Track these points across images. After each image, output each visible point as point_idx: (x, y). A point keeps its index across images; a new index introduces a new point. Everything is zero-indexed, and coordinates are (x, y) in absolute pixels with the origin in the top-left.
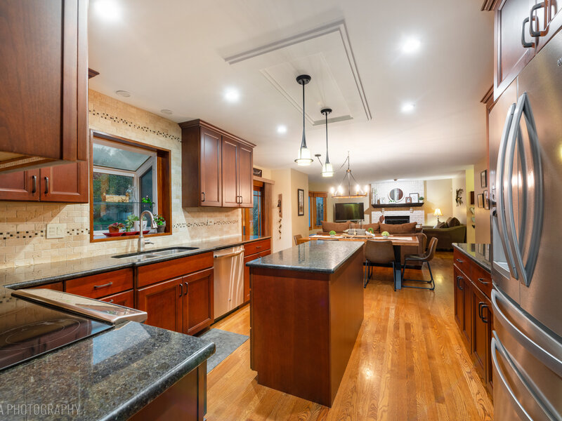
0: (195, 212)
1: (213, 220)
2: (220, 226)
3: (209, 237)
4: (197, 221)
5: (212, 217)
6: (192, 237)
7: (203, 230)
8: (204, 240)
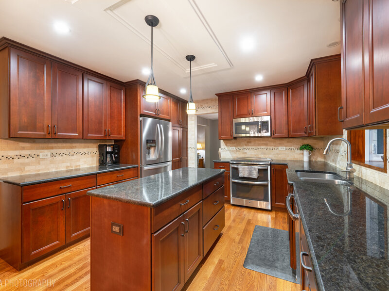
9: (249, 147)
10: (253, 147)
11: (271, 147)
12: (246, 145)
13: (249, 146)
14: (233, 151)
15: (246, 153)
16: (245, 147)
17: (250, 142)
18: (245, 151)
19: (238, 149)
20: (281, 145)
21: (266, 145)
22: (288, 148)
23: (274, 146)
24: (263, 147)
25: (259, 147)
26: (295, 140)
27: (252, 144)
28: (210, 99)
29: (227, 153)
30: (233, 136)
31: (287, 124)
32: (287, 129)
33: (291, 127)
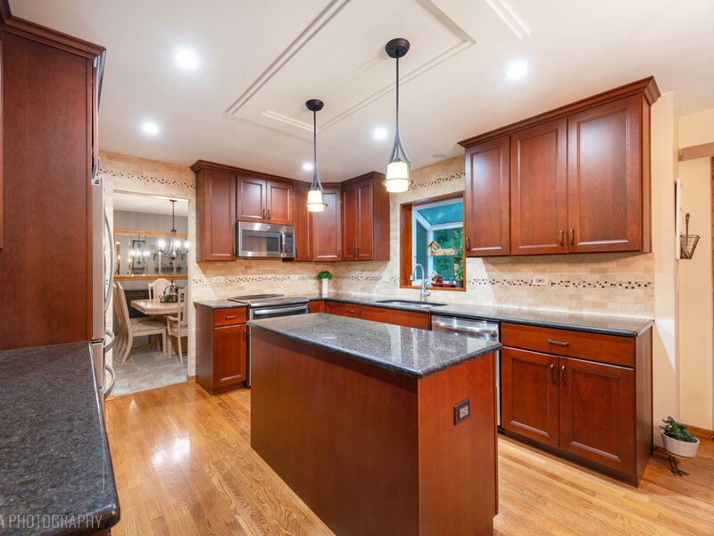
0: (505, 263)
1: (545, 277)
2: (571, 290)
3: (538, 305)
4: (509, 276)
6: (501, 300)
7: (523, 292)
9: (248, 277)
10: (255, 277)
11: (280, 276)
12: (243, 273)
13: (247, 273)
14: (217, 285)
15: (243, 288)
16: (241, 276)
17: (250, 267)
18: (242, 284)
19: (228, 281)
20: (293, 272)
21: (275, 272)
22: (300, 276)
23: (285, 274)
24: (269, 276)
25: (264, 277)
26: (310, 266)
27: (254, 270)
28: (163, 163)
29: (206, 289)
30: (235, 255)
31: (311, 242)
32: (311, 249)
33: (317, 247)
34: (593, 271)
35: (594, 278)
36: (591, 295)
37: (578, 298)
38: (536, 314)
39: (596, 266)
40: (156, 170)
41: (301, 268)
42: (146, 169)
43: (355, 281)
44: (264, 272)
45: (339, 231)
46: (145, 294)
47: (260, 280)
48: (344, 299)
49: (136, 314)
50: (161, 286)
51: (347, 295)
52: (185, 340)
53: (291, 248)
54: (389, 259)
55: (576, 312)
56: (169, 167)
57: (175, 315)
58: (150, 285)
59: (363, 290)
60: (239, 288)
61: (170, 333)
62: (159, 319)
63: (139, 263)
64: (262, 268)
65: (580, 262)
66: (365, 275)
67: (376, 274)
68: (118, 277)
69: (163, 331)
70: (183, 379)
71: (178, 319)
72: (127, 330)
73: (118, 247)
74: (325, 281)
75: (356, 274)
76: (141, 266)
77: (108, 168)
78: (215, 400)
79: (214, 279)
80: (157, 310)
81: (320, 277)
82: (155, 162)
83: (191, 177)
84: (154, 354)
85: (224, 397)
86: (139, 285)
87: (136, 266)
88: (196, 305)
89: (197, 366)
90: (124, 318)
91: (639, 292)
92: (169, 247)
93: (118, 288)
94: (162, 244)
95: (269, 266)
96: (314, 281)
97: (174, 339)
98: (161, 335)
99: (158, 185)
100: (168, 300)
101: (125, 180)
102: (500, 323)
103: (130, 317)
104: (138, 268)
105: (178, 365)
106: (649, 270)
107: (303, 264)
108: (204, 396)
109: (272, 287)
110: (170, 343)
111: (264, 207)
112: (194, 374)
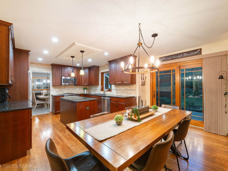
0: (117, 86)
1: (123, 88)
2: (126, 91)
3: (122, 94)
4: (118, 88)
5: (123, 87)
6: (117, 93)
7: (120, 91)
8: (120, 95)
9: (65, 89)
10: (67, 89)
12: (64, 88)
14: (57, 91)
15: (64, 92)
17: (66, 87)
18: (63, 91)
19: (60, 90)
20: (77, 88)
21: (72, 88)
22: (79, 89)
23: (75, 88)
24: (71, 89)
25: (69, 89)
27: (67, 87)
29: (54, 92)
30: (61, 84)
31: (81, 81)
32: (81, 82)
33: (83, 82)
34: (129, 87)
35: (129, 89)
36: (129, 92)
37: (127, 92)
38: (122, 96)
39: (129, 86)
40: (42, 66)
41: (79, 87)
42: (40, 66)
43: (92, 90)
44: (69, 88)
45: (88, 78)
46: (40, 94)
47: (68, 90)
48: (91, 94)
49: (38, 99)
50: (45, 92)
51: (91, 93)
52: (49, 104)
53: (76, 82)
54: (99, 85)
55: (127, 95)
56: (45, 65)
57: (47, 98)
58: (42, 92)
59: (94, 92)
60: (63, 92)
61: (46, 103)
62: (44, 100)
63: (39, 86)
64: (69, 87)
65: (127, 86)
66: (95, 88)
67: (96, 88)
68: (33, 90)
69: (44, 102)
70: (49, 113)
71: (48, 99)
72: (35, 103)
73: (33, 81)
74: (85, 90)
75: (93, 88)
76: (40, 87)
77: (31, 66)
78: (55, 116)
79: (56, 90)
80: (43, 97)
81: (84, 89)
82: (42, 64)
83: (51, 67)
84: (42, 108)
85: (57, 115)
86: (39, 92)
87: (38, 87)
88: (52, 96)
89: (52, 109)
90: (34, 100)
91: (134, 91)
92: (46, 82)
93: (33, 92)
94: (45, 81)
95: (70, 87)
96: (83, 90)
97: (47, 104)
98: (44, 103)
99: (42, 69)
100: (46, 95)
101: (35, 68)
102: (110, 97)
103: (36, 100)
104: (39, 87)
105: (48, 110)
106: (136, 87)
107: (80, 86)
108: (53, 115)
109: (71, 91)
110: (46, 105)
111: (69, 73)
112: (51, 111)
